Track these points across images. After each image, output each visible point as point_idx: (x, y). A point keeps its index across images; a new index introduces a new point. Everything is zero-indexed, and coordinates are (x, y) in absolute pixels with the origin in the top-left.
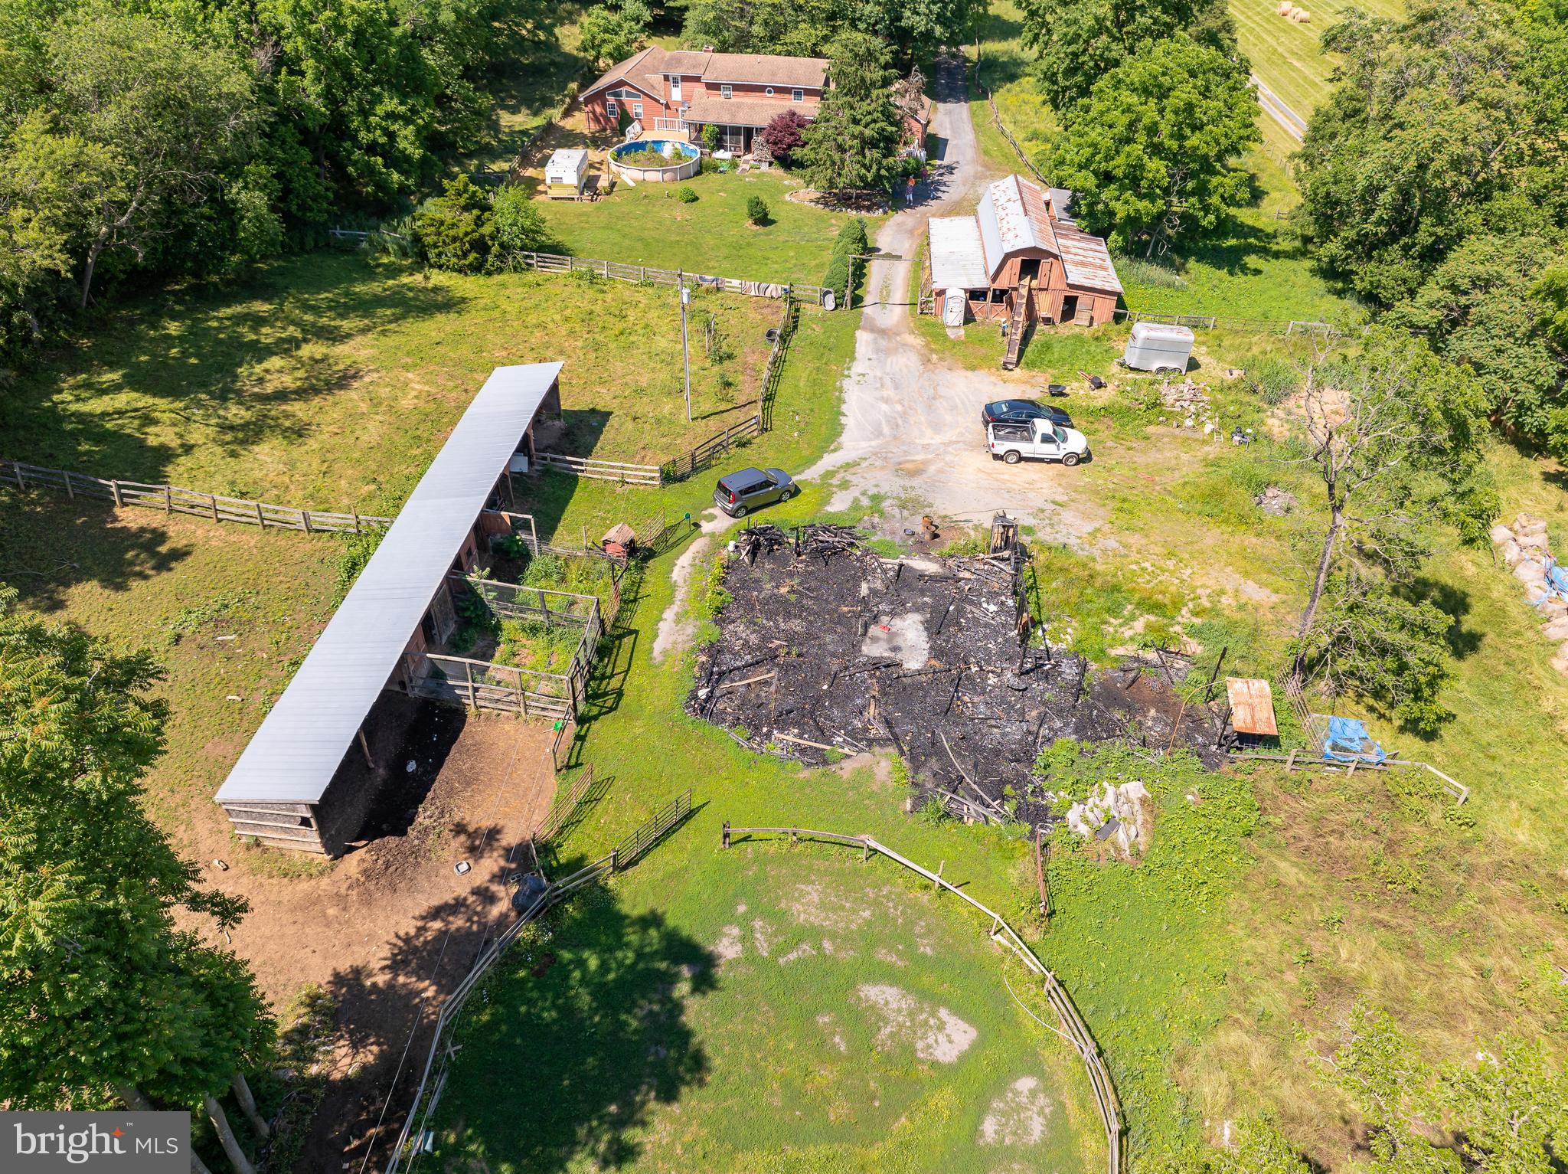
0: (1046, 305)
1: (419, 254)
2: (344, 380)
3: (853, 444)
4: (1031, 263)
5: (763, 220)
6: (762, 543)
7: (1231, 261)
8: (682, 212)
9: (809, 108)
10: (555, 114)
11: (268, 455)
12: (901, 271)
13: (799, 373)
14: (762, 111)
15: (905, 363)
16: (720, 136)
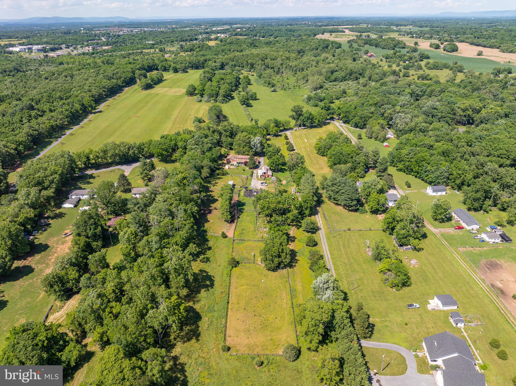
0: (266, 176)
1: (218, 174)
2: (218, 183)
3: (252, 185)
4: (265, 173)
5: (244, 171)
6: (247, 190)
7: (283, 172)
8: (237, 170)
9: (248, 160)
10: (223, 161)
11: (215, 187)
12: (256, 174)
13: (248, 182)
14: (243, 161)
15: (256, 181)
16: (239, 163)
